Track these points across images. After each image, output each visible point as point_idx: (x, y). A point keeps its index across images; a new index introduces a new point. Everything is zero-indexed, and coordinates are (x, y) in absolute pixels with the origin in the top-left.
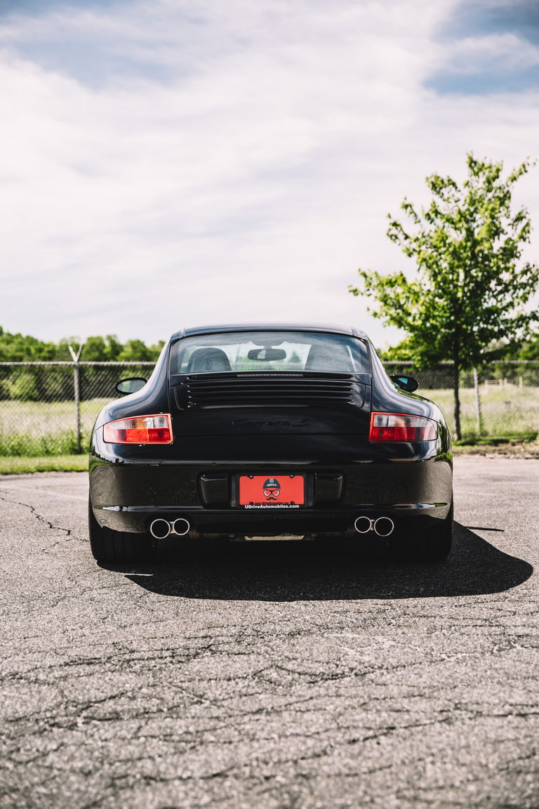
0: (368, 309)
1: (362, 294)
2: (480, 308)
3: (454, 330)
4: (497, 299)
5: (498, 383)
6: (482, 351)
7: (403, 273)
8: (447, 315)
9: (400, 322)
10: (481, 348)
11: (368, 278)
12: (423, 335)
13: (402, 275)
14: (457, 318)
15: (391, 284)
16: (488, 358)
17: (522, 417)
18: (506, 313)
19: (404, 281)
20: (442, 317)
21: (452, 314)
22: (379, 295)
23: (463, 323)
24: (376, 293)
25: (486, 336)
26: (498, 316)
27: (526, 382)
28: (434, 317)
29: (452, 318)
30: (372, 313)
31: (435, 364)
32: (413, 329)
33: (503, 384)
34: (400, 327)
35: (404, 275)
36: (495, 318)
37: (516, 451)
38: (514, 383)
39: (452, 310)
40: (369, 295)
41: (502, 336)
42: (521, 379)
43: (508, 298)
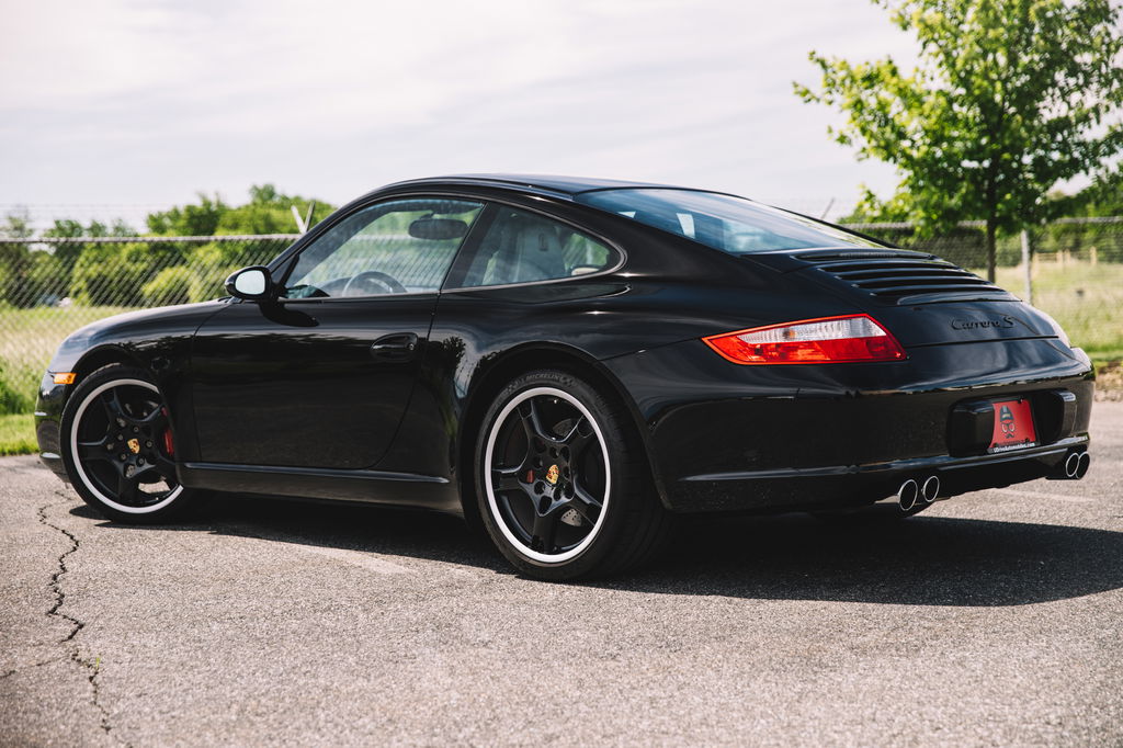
0: (830, 131)
1: (818, 100)
2: (1036, 122)
3: (986, 164)
4: (1069, 103)
5: (1055, 259)
6: (1039, 201)
7: (892, 58)
8: (974, 135)
9: (888, 150)
10: (1036, 194)
11: (830, 70)
12: (931, 173)
13: (890, 62)
14: (993, 140)
15: (871, 79)
16: (1050, 212)
17: (1109, 318)
18: (1086, 130)
19: (894, 72)
20: (963, 139)
21: (982, 134)
22: (849, 101)
23: (1005, 149)
24: (842, 99)
25: (1046, 173)
26: (1071, 134)
27: (1102, 255)
28: (951, 140)
29: (984, 141)
30: (837, 136)
31: (951, 225)
32: (910, 162)
33: (1064, 259)
34: (887, 159)
35: (896, 63)
36: (1064, 139)
37: (1107, 384)
38: (1080, 258)
39: (984, 126)
40: (830, 103)
41: (1077, 172)
42: (1093, 251)
43: (1091, 99)
